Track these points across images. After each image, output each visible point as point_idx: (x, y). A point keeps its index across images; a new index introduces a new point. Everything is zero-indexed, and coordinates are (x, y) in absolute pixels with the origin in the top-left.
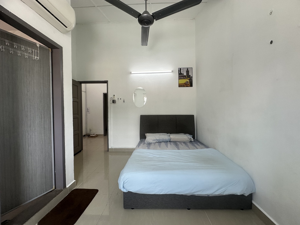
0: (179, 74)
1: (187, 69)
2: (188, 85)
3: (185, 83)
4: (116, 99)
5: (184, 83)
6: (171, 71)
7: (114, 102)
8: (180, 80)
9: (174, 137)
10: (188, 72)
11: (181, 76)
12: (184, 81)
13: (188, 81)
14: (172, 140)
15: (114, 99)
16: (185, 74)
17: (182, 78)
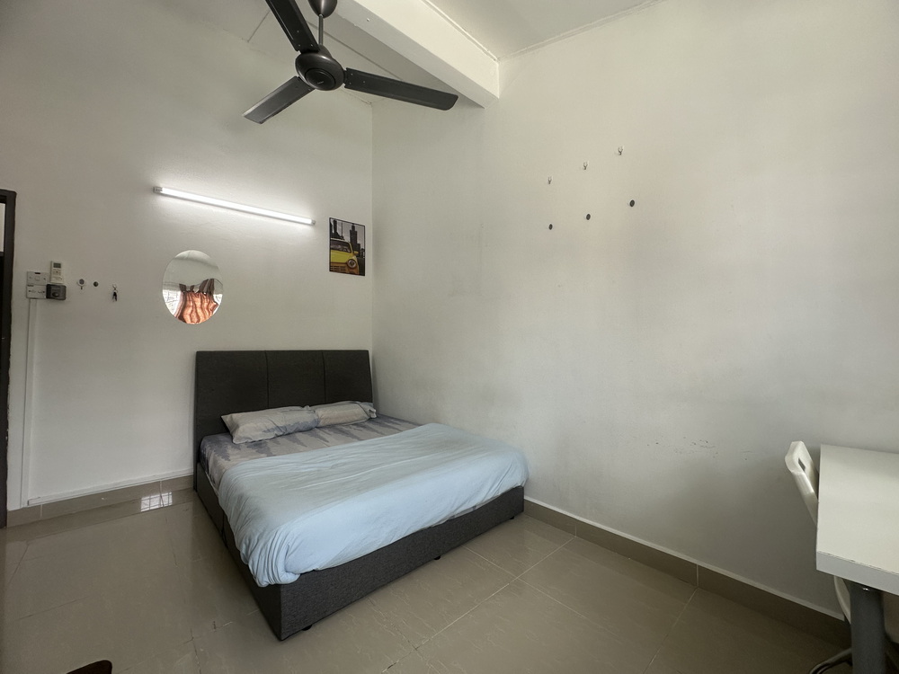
0: (331, 235)
1: (353, 227)
2: (354, 271)
3: (346, 263)
5: (345, 261)
6: (310, 222)
7: (54, 293)
8: (333, 253)
9: (326, 413)
10: (353, 234)
11: (336, 241)
12: (344, 257)
13: (354, 258)
15: (54, 281)
16: (347, 239)
17: (340, 247)
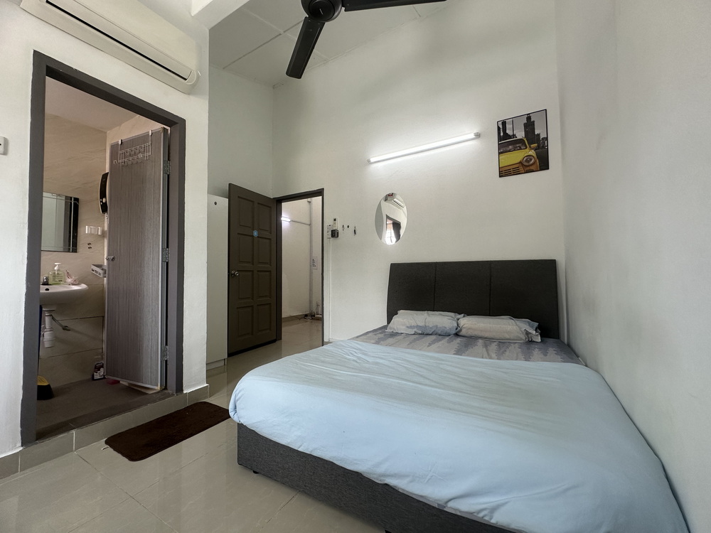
0: (500, 138)
1: (529, 118)
2: (532, 168)
3: (520, 162)
4: (338, 227)
5: (518, 161)
6: (472, 136)
7: (334, 234)
8: (502, 156)
10: (529, 124)
11: (506, 141)
12: (516, 157)
13: (532, 153)
14: (463, 333)
15: (334, 229)
16: (520, 134)
17: (511, 147)
